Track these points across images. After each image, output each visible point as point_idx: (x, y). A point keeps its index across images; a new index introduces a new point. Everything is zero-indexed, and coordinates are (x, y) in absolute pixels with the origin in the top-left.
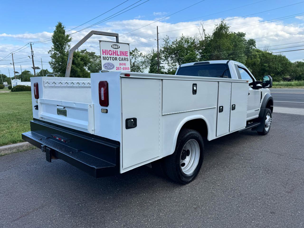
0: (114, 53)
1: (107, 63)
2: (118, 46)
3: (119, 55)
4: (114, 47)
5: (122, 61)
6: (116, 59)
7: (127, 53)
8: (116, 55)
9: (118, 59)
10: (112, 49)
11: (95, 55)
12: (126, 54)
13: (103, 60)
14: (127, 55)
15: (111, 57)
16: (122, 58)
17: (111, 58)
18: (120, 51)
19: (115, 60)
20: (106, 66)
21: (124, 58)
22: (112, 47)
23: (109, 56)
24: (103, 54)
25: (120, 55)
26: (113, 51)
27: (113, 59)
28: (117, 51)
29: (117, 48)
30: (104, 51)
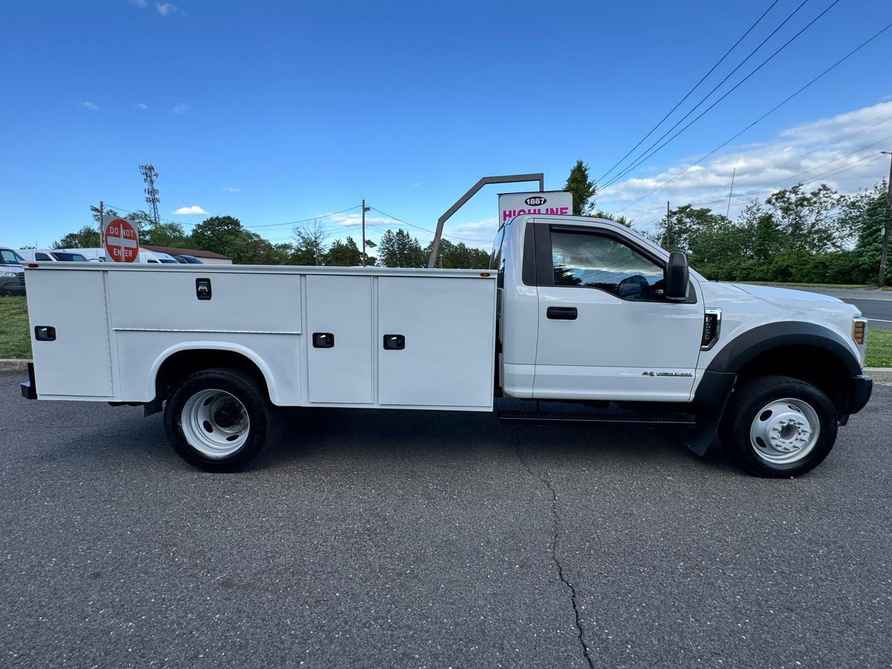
2: (541, 199)
4: (533, 201)
7: (563, 211)
10: (527, 208)
11: (709, 214)
18: (547, 210)
22: (526, 202)
24: (505, 219)
26: (529, 211)
28: (539, 210)
29: (540, 204)
30: (507, 213)
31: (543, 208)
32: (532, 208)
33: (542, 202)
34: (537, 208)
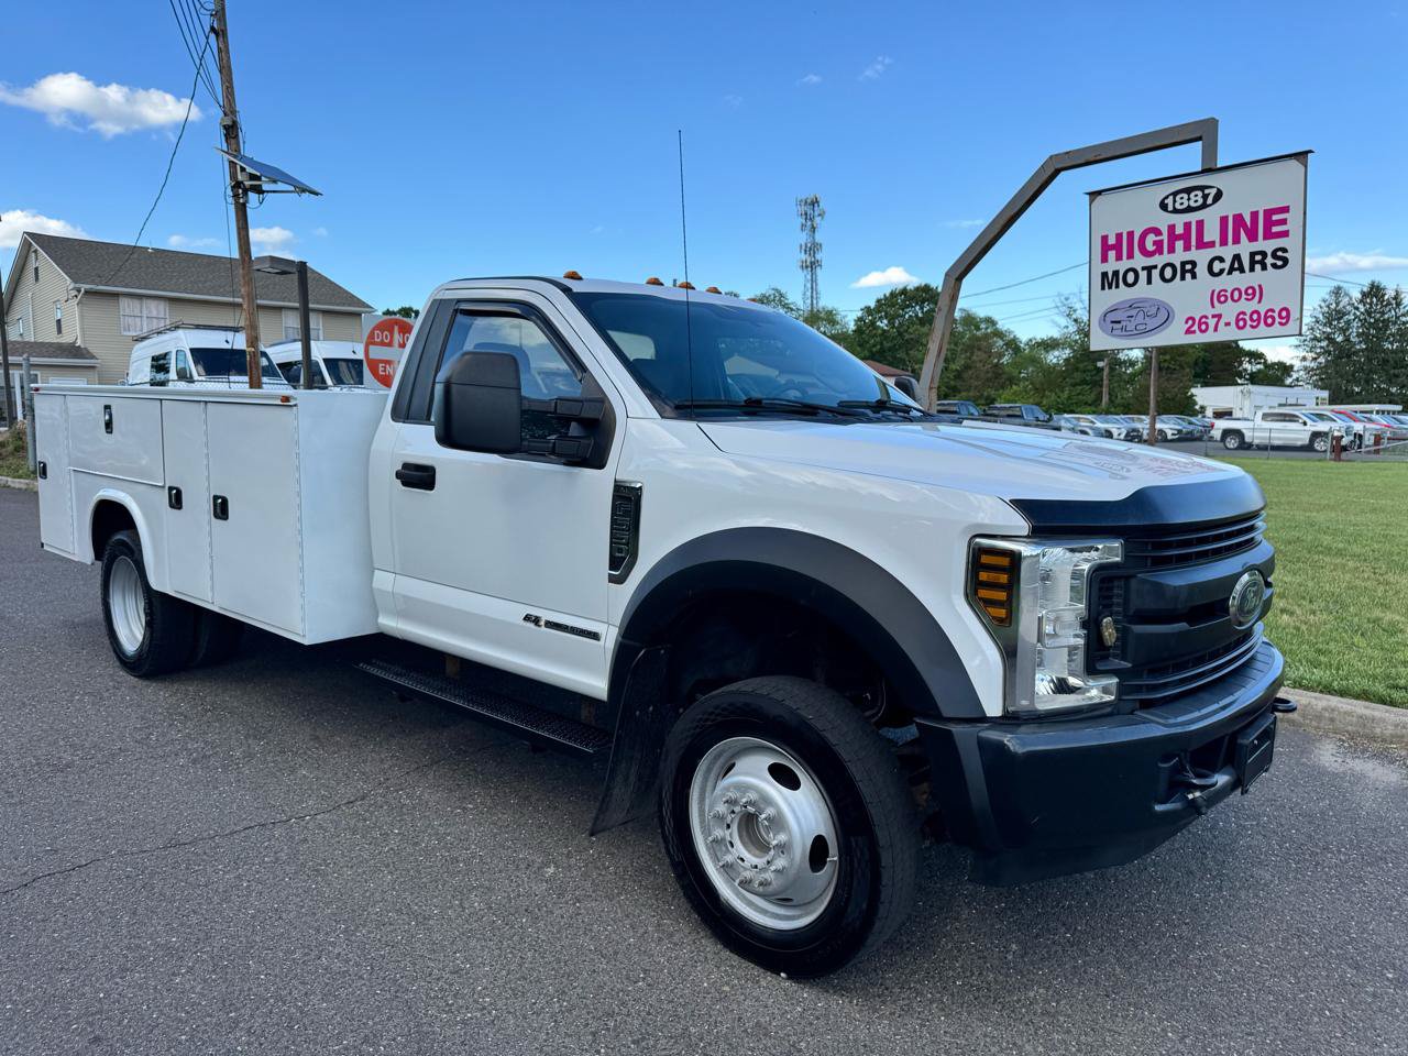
0: (1173, 237)
1: (1123, 302)
2: (1207, 191)
3: (1211, 244)
4: (1183, 201)
5: (1230, 273)
6: (1188, 269)
7: (1275, 217)
8: (1187, 248)
9: (1201, 270)
10: (1163, 221)
12: (1269, 223)
13: (1103, 288)
14: (1275, 229)
15: (1155, 267)
16: (1237, 257)
17: (1155, 273)
18: (1224, 220)
19: (1183, 278)
20: (1119, 322)
21: (1252, 255)
22: (1163, 206)
23: (1140, 261)
24: (1104, 259)
25: (1217, 244)
26: (1172, 228)
27: (1168, 273)
28: (1200, 224)
29: (1204, 206)
30: (1112, 241)
31: (1211, 218)
32: (1179, 221)
33: (1210, 201)
34: (1193, 217)
